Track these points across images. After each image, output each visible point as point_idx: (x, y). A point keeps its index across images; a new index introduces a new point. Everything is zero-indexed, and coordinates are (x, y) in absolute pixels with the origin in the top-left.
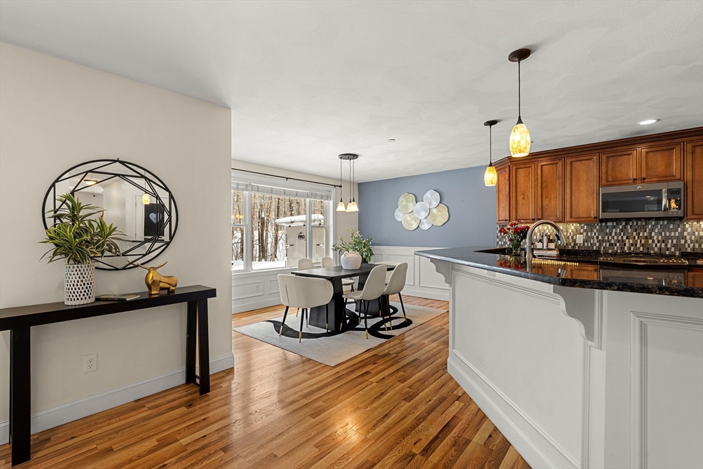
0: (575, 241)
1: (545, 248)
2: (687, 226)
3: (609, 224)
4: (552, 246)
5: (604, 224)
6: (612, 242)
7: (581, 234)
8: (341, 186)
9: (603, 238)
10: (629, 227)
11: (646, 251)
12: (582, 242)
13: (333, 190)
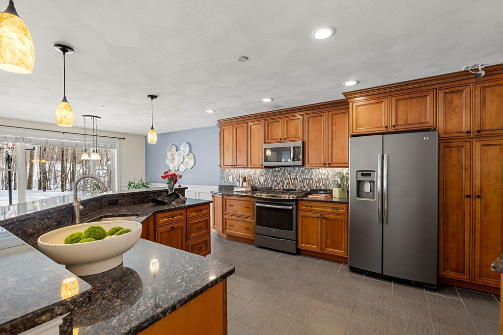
0: (259, 181)
1: (241, 186)
2: (314, 171)
3: (277, 169)
4: (245, 184)
5: (274, 169)
6: (278, 182)
7: (263, 176)
8: (124, 139)
9: (274, 179)
10: (286, 171)
11: (294, 188)
12: (263, 182)
13: (118, 141)
